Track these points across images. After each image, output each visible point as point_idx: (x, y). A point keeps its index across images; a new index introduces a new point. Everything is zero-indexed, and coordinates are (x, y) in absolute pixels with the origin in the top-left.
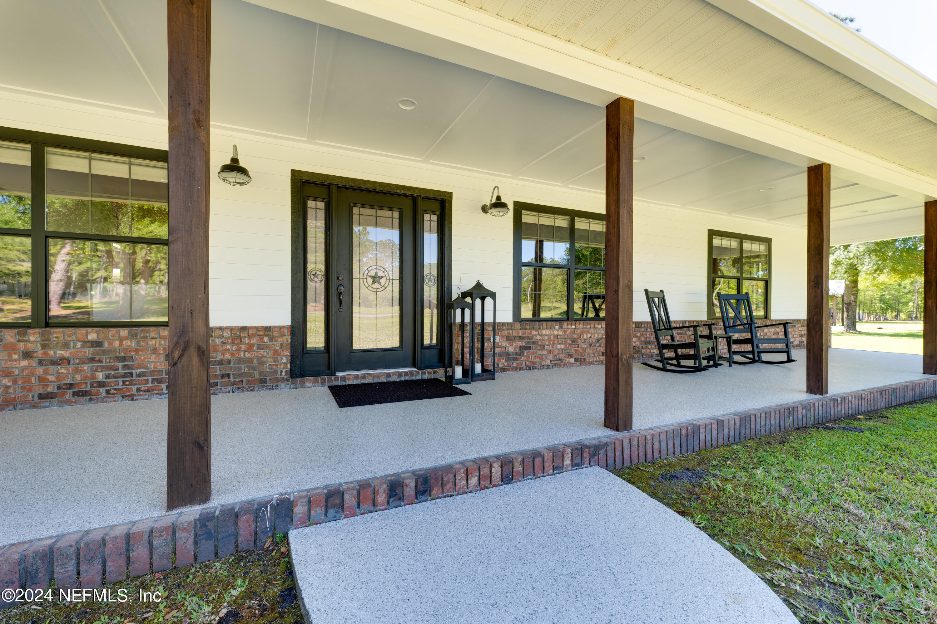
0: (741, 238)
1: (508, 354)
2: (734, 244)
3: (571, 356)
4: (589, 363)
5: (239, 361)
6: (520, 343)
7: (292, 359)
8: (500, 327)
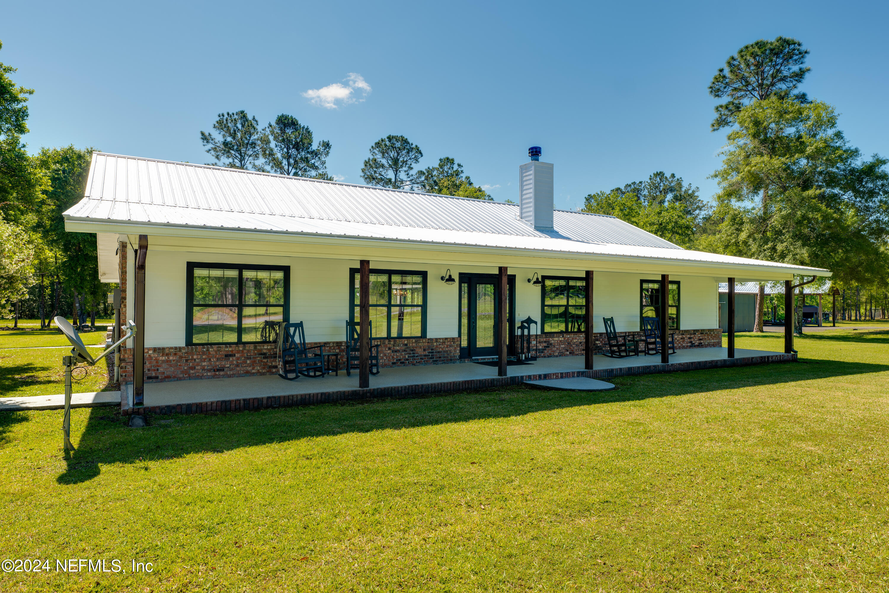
1: (539, 350)
3: (567, 351)
4: (577, 355)
5: (444, 352)
6: (544, 344)
7: (460, 351)
8: (536, 336)
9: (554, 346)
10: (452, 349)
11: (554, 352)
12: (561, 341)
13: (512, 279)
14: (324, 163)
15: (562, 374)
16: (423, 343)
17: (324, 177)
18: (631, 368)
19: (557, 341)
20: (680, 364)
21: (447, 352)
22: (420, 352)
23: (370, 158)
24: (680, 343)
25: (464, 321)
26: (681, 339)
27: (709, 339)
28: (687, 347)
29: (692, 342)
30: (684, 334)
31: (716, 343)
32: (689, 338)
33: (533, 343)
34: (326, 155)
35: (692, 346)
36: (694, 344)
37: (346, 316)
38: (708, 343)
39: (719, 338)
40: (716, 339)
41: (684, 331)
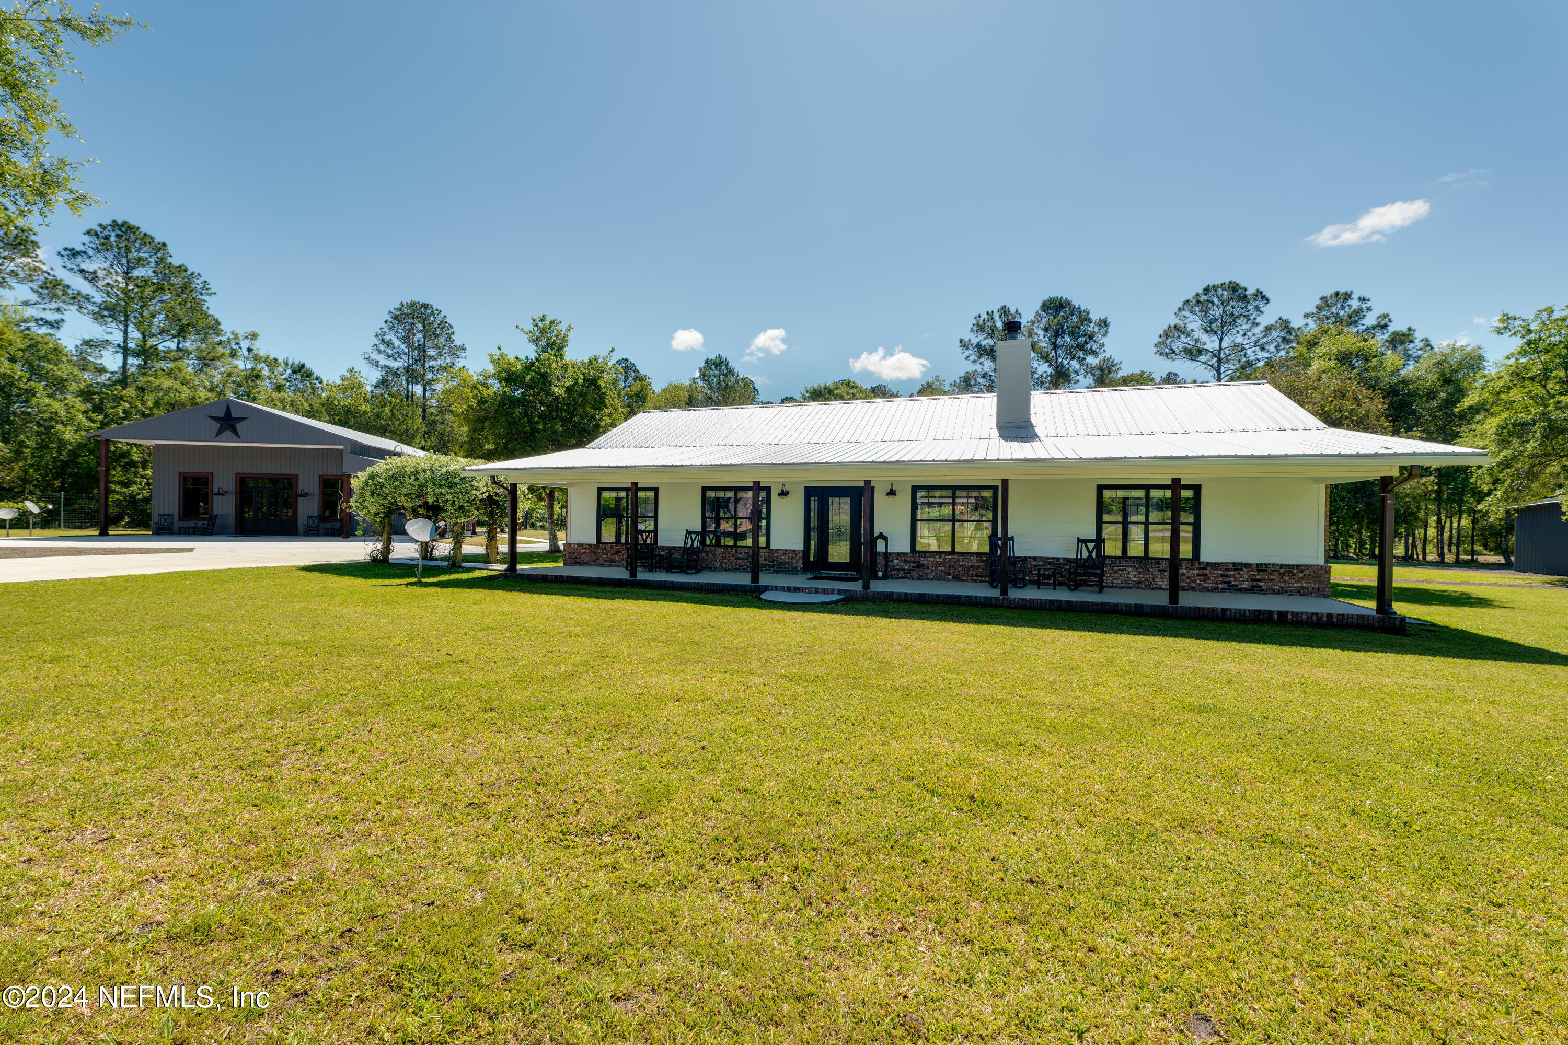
0: (1147, 488)
1: (904, 570)
2: (1140, 494)
3: (949, 574)
4: (964, 581)
5: (785, 562)
6: (912, 564)
7: (804, 563)
8: (899, 554)
9: (928, 568)
10: (794, 560)
11: (927, 574)
12: (937, 562)
15: (816, 589)
16: (767, 553)
18: (925, 594)
19: (932, 562)
20: (1023, 600)
21: (789, 563)
22: (761, 561)
23: (1172, 325)
24: (1194, 581)
25: (814, 535)
26: (1198, 575)
27: (1285, 581)
28: (1215, 590)
29: (1229, 582)
30: (1205, 569)
31: (1310, 589)
32: (1222, 576)
33: (896, 561)
34: (1105, 335)
35: (1231, 588)
36: (1237, 586)
37: (698, 527)
38: (1282, 588)
39: (1320, 583)
40: (1308, 583)
41: (1207, 563)
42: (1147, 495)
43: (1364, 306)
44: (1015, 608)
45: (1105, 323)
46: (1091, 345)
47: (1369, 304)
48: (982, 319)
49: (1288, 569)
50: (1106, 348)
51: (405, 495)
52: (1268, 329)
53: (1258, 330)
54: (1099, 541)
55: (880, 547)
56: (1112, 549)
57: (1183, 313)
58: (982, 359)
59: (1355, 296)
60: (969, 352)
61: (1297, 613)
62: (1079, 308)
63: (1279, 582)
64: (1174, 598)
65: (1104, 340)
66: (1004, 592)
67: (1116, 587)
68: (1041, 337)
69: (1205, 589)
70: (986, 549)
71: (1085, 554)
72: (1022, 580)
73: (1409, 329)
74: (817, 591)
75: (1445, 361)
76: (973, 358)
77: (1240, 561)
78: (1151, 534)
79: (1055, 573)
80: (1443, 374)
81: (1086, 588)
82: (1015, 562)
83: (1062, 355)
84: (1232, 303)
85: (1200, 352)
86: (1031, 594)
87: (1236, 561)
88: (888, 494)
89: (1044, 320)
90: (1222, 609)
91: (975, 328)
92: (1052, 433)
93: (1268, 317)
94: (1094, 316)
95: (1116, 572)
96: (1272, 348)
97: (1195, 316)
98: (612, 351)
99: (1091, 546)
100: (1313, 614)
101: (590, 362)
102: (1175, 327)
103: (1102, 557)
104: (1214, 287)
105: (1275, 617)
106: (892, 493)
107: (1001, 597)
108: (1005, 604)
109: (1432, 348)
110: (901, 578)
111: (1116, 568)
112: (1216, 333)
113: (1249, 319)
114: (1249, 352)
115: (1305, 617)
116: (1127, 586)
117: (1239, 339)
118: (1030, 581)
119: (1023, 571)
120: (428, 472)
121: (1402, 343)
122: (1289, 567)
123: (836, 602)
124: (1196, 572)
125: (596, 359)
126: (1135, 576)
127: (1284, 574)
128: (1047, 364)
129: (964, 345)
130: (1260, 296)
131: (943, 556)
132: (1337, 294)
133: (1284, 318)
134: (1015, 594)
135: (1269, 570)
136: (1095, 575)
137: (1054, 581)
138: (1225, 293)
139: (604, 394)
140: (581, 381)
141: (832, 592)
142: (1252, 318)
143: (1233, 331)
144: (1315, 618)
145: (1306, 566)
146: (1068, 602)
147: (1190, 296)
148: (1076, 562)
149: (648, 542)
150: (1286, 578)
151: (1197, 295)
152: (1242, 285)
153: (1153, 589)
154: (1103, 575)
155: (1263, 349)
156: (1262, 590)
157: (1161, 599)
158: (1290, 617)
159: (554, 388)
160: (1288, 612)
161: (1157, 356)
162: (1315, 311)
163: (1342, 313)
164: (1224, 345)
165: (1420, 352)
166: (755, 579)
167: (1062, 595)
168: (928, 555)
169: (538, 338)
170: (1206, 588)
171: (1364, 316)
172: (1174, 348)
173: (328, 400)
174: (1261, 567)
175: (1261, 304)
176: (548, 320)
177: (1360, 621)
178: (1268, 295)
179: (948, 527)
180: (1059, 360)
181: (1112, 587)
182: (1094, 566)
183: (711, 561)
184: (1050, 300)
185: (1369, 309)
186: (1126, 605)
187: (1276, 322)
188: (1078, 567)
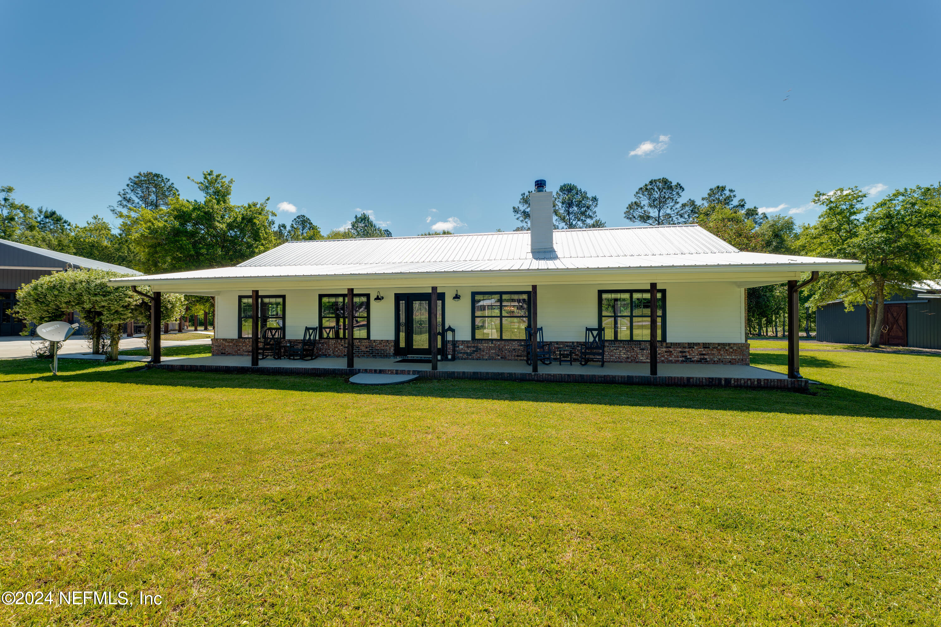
0: (631, 292)
1: (467, 353)
2: (627, 296)
3: (499, 356)
4: (509, 360)
5: (381, 350)
6: (473, 349)
7: (395, 350)
8: (463, 342)
9: (483, 351)
10: (388, 348)
11: (483, 355)
12: (490, 347)
13: (442, 297)
14: (595, 212)
15: (397, 371)
16: (366, 343)
17: (598, 225)
18: (477, 373)
19: (487, 347)
20: (549, 375)
21: (383, 350)
22: (363, 349)
23: (633, 202)
24: (663, 356)
25: (403, 328)
26: (666, 352)
27: (721, 355)
28: (677, 362)
29: (686, 356)
30: (670, 347)
31: (737, 360)
32: (681, 352)
33: (461, 347)
34: (596, 206)
35: (687, 360)
36: (691, 359)
37: (316, 324)
38: (719, 359)
39: (743, 355)
40: (736, 356)
41: (671, 343)
42: (631, 297)
43: (732, 194)
44: (542, 381)
45: (595, 199)
46: (589, 212)
47: (734, 193)
48: (526, 196)
49: (723, 346)
50: (597, 214)
51: (66, 303)
52: (684, 205)
53: (678, 206)
54: (600, 329)
55: (449, 336)
56: (609, 335)
57: (639, 195)
58: (527, 220)
59: (727, 188)
60: (519, 215)
61: (738, 379)
62: (580, 190)
63: (718, 355)
64: (654, 370)
65: (596, 209)
66: (535, 369)
67: (612, 362)
68: (560, 207)
69: (671, 362)
70: (523, 336)
71: (591, 339)
72: (549, 359)
73: (755, 208)
74: (397, 372)
75: (775, 225)
76: (521, 219)
77: (692, 342)
78: (634, 324)
79: (571, 353)
80: (774, 232)
81: (592, 363)
82: (544, 346)
83: (573, 218)
84: (664, 190)
85: (649, 217)
86: (555, 370)
87: (689, 342)
88: (454, 298)
89: (561, 197)
90: (687, 378)
91: (522, 201)
92: (568, 255)
93: (683, 199)
94: (589, 195)
95: (612, 351)
96: (686, 216)
97: (645, 197)
98: (268, 199)
99: (595, 333)
100: (748, 379)
101: (250, 207)
102: (635, 203)
103: (603, 341)
104: (655, 181)
105: (723, 382)
106: (457, 297)
107: (533, 373)
108: (536, 379)
109: (767, 218)
110: (465, 359)
111: (612, 348)
112: (656, 207)
113: (673, 200)
114: (674, 219)
115: (743, 382)
116: (619, 361)
117: (669, 211)
118: (554, 359)
119: (549, 352)
120: (84, 284)
121: (753, 215)
122: (723, 345)
123: (409, 382)
124: (664, 349)
125: (255, 205)
126: (624, 354)
127: (720, 350)
128: (564, 223)
129: (516, 210)
130: (679, 186)
131: (494, 342)
132: (718, 187)
133: (692, 199)
134: (543, 370)
135: (711, 347)
136: (599, 354)
137: (571, 358)
138: (661, 184)
139: (259, 229)
140: (239, 219)
141: (408, 372)
142: (675, 199)
143: (665, 207)
144: (749, 382)
145: (734, 344)
146: (581, 375)
147: (642, 185)
148: (585, 344)
149: (276, 336)
150: (722, 352)
151: (646, 185)
152: (670, 180)
153: (637, 362)
154: (604, 354)
155: (681, 216)
156: (707, 361)
157: (644, 371)
158: (733, 382)
159: (217, 224)
160: (731, 379)
161: (625, 219)
162: (707, 196)
163: (721, 198)
164: (661, 215)
165: (761, 220)
166: (350, 363)
167: (576, 370)
168: (483, 342)
169: (207, 187)
170: (671, 360)
171: (732, 200)
172: (635, 215)
173: (75, 238)
174: (706, 346)
175: (680, 191)
176: (215, 174)
177: (779, 384)
178: (683, 186)
179: (498, 321)
180: (571, 221)
181: (609, 362)
182: (597, 348)
183: (326, 349)
184: (565, 185)
185: (735, 196)
186: (621, 377)
187: (688, 202)
188: (587, 348)
